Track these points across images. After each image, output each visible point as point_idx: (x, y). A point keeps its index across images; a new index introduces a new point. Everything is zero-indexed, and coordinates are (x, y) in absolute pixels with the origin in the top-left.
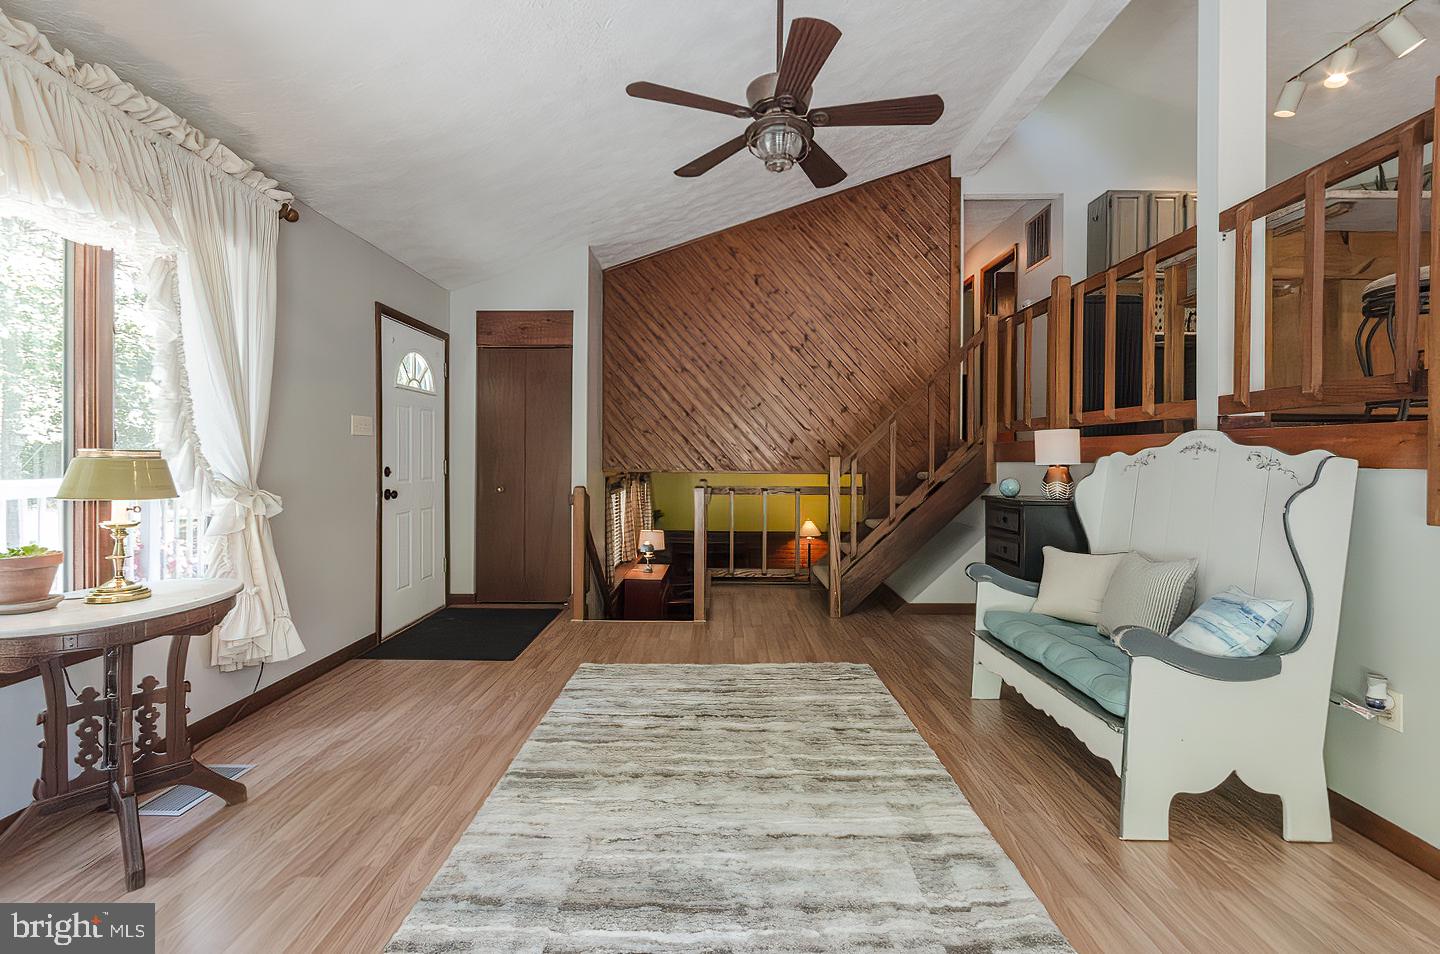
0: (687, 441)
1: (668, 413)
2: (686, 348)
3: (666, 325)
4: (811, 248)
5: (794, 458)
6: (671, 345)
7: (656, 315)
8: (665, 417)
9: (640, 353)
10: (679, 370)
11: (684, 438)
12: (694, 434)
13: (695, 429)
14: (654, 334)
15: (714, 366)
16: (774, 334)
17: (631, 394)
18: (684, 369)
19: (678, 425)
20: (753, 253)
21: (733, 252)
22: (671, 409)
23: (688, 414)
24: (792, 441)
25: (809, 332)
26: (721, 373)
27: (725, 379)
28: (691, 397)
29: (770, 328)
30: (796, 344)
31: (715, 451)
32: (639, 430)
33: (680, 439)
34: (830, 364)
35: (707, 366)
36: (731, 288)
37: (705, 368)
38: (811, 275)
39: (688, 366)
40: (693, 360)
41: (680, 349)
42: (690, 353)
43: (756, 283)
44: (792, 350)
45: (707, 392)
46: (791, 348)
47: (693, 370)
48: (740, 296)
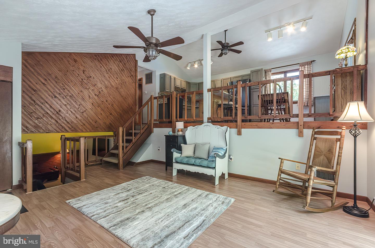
0: (57, 122)
1: (49, 112)
2: (56, 89)
3: (48, 80)
4: (101, 67)
5: (96, 127)
6: (49, 87)
7: (43, 75)
8: (47, 113)
9: (35, 88)
11: (56, 121)
12: (60, 119)
13: (61, 118)
14: (42, 82)
15: (68, 97)
16: (89, 90)
17: (30, 103)
18: (55, 97)
19: (54, 116)
20: (83, 63)
21: (75, 61)
22: (50, 110)
23: (57, 113)
24: (96, 122)
25: (101, 91)
26: (71, 100)
27: (72, 101)
28: (59, 107)
29: (88, 88)
30: (97, 94)
31: (69, 125)
32: (34, 117)
33: (54, 121)
34: (107, 101)
35: (66, 97)
36: (75, 72)
37: (65, 97)
38: (101, 75)
39: (57, 96)
40: (60, 94)
41: (54, 89)
42: (58, 91)
43: (84, 73)
44: (95, 96)
45: (65, 105)
46: (95, 95)
47: (60, 98)
48: (78, 76)
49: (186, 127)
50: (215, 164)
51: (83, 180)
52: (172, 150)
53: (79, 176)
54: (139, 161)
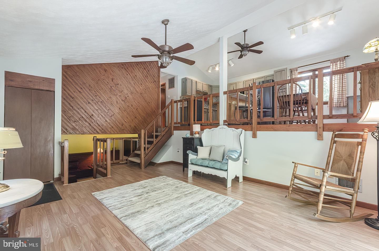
0: (90, 125)
1: (84, 116)
2: (90, 96)
3: (83, 88)
4: (127, 74)
5: (123, 130)
6: (84, 95)
7: (79, 84)
8: (82, 117)
9: (73, 96)
10: (88, 103)
11: (89, 124)
12: (92, 123)
13: (93, 121)
14: (78, 91)
15: (99, 103)
16: (117, 96)
17: (69, 109)
18: (89, 103)
19: (88, 120)
20: (112, 72)
21: (106, 71)
22: (84, 115)
23: (90, 117)
24: (122, 125)
25: (127, 97)
26: (101, 105)
27: (103, 107)
28: (92, 111)
29: (116, 94)
30: (123, 99)
31: (100, 128)
32: (72, 121)
33: (87, 124)
34: (132, 105)
35: (97, 103)
36: (105, 81)
37: (96, 103)
38: (127, 82)
39: (91, 102)
40: (92, 100)
41: (88, 96)
42: (91, 98)
43: (112, 81)
44: (122, 101)
45: (97, 110)
46: (122, 100)
47: (92, 104)
48: (107, 84)
49: (202, 130)
50: (227, 166)
51: (109, 176)
52: (188, 152)
53: (106, 173)
54: (159, 162)
